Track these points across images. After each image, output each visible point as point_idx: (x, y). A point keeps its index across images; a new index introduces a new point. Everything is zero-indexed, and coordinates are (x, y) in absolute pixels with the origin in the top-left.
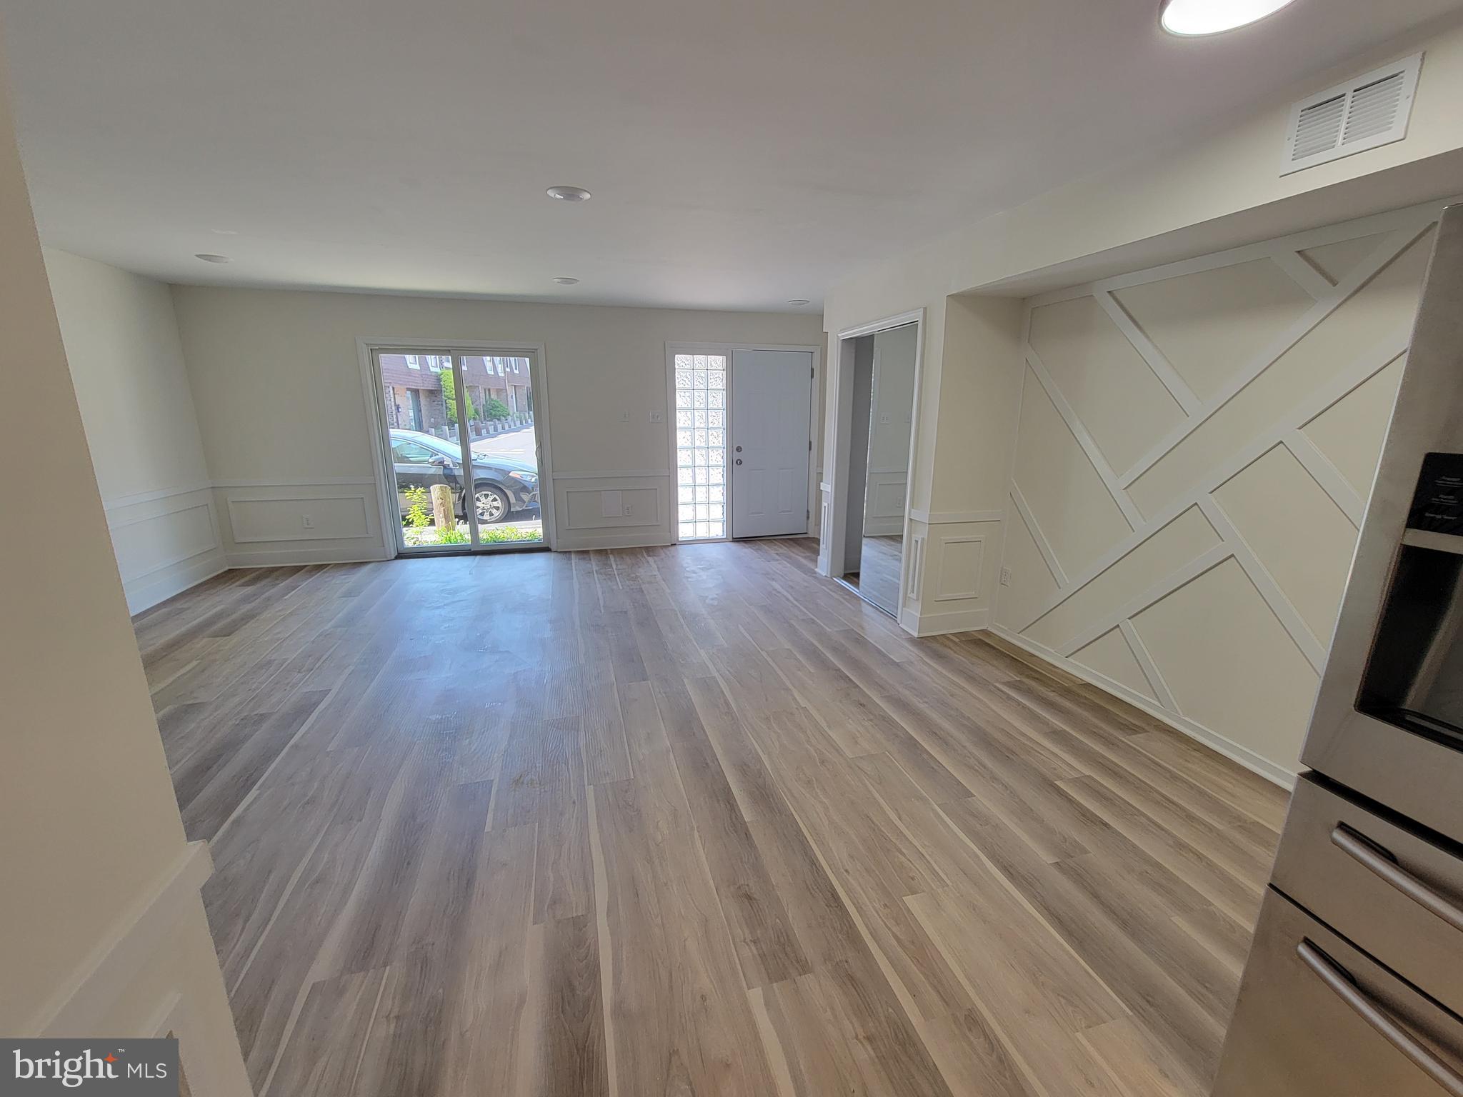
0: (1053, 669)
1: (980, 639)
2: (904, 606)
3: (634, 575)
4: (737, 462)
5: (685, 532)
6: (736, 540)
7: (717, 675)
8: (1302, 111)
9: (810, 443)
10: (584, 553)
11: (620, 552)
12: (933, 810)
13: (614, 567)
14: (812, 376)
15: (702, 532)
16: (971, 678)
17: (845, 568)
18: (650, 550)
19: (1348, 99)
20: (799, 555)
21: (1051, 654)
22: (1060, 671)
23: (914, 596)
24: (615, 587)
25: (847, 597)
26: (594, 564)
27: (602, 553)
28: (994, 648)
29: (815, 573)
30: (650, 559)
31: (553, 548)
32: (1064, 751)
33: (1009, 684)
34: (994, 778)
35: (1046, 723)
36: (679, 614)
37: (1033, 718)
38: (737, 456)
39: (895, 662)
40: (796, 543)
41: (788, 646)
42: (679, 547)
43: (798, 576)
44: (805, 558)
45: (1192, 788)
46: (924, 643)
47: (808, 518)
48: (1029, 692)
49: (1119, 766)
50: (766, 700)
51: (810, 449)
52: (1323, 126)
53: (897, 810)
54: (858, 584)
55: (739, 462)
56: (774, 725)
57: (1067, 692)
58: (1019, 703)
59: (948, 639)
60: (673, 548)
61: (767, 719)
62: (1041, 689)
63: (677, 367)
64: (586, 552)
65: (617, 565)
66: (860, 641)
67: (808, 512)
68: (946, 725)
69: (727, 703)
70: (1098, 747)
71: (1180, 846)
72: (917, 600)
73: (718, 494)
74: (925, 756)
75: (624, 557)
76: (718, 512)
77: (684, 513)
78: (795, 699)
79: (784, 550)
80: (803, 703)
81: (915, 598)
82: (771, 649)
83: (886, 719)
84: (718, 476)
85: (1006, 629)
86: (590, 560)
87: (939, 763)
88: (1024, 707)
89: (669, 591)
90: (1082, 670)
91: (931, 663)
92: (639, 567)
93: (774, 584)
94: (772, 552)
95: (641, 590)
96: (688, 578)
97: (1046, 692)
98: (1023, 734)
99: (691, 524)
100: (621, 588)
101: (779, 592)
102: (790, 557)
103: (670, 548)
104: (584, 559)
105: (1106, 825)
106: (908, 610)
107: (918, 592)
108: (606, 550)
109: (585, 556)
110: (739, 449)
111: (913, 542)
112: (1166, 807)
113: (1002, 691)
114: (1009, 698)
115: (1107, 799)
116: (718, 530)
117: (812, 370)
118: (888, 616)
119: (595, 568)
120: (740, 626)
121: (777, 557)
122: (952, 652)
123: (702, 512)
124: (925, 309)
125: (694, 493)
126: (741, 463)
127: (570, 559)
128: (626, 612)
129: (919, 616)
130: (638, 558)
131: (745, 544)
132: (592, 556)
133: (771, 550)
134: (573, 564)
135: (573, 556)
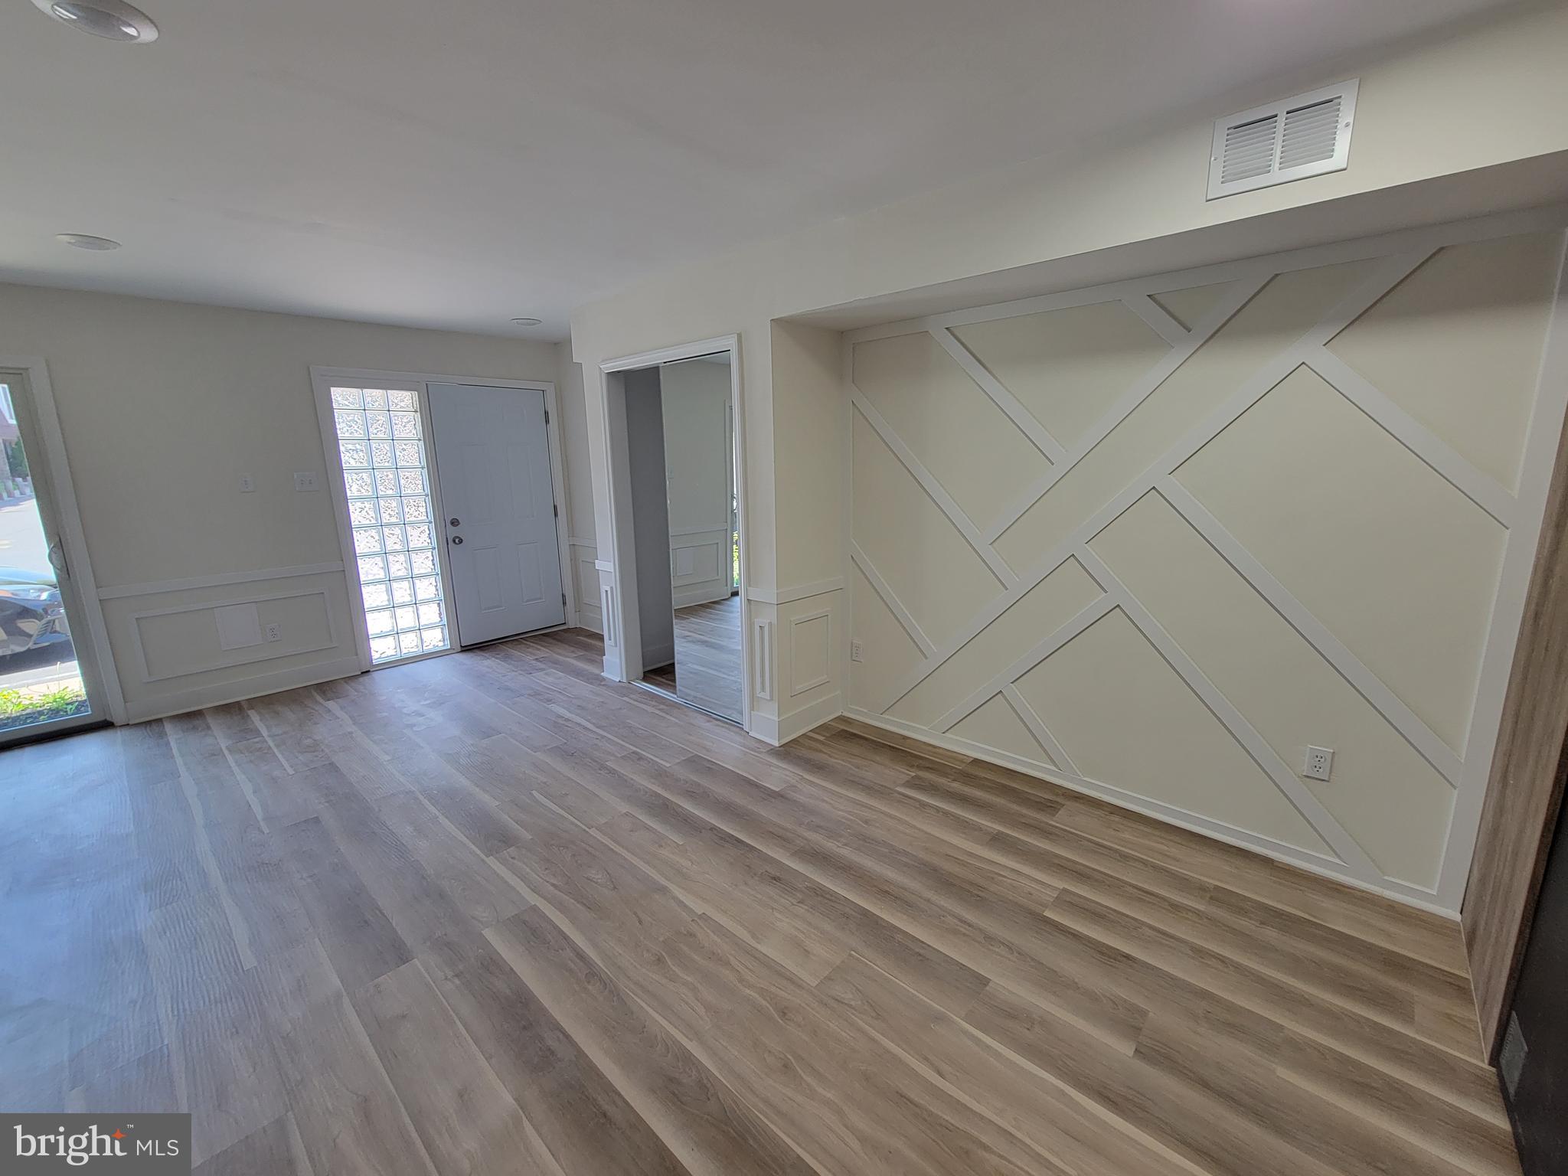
0: (934, 750)
1: (843, 730)
2: (752, 708)
3: (308, 741)
4: (454, 541)
5: (381, 649)
6: (466, 649)
7: (534, 899)
8: (1228, 129)
9: (555, 507)
10: (191, 718)
11: (268, 702)
12: (966, 1033)
13: (265, 733)
14: (547, 422)
15: (409, 645)
16: (869, 789)
17: (644, 666)
18: (326, 688)
19: (1282, 119)
20: (569, 657)
21: (923, 732)
22: (941, 751)
23: (767, 695)
24: (277, 773)
25: (662, 707)
26: (220, 735)
27: (232, 710)
28: (866, 739)
29: (604, 679)
30: (330, 704)
31: (117, 721)
32: (1020, 863)
33: (909, 784)
34: (990, 939)
35: (979, 828)
36: (421, 798)
37: (963, 826)
38: (453, 532)
39: (775, 792)
40: (554, 639)
41: (624, 808)
42: (376, 675)
43: (583, 689)
44: (577, 658)
45: (1146, 865)
46: (788, 751)
47: (564, 603)
48: (932, 789)
49: (1077, 863)
50: (640, 922)
51: (556, 515)
52: (1247, 150)
53: (926, 1059)
54: (675, 687)
55: (457, 541)
56: (674, 968)
57: (966, 777)
58: (938, 809)
59: (811, 738)
60: (366, 679)
61: (660, 960)
62: (942, 781)
63: (335, 406)
64: (197, 714)
65: (268, 728)
66: (711, 769)
67: (563, 596)
68: (891, 874)
69: (581, 956)
70: (1044, 845)
71: (1199, 953)
72: (772, 699)
73: (429, 588)
74: (898, 937)
75: (279, 708)
76: (432, 614)
77: (376, 623)
78: (681, 903)
79: (543, 652)
80: (699, 908)
81: (769, 698)
82: (603, 820)
83: (819, 892)
84: (425, 562)
85: (865, 711)
86: (209, 728)
87: (922, 942)
88: (946, 813)
89: (387, 758)
90: (966, 745)
91: (811, 778)
92: (316, 724)
93: (554, 707)
94: (529, 658)
95: (333, 767)
96: (412, 726)
97: (949, 784)
98: (970, 854)
99: (391, 638)
100: (291, 771)
101: (567, 720)
102: (556, 662)
103: (361, 679)
104: (195, 728)
105: (1127, 957)
106: (759, 714)
107: (771, 692)
108: (238, 703)
109: (196, 722)
110: (455, 523)
111: (757, 628)
112: (1149, 902)
113: (910, 798)
114: (924, 805)
115: (1102, 917)
116: (436, 639)
117: (546, 413)
118: (727, 723)
119: (223, 743)
120: (534, 792)
121: (539, 665)
122: (826, 756)
123: (406, 617)
124: (739, 336)
125: (390, 592)
126: (461, 541)
127: (162, 735)
128: (317, 820)
129: (776, 719)
130: (306, 706)
131: (481, 653)
132: (210, 720)
133: (530, 656)
134: (173, 744)
135: (168, 727)
